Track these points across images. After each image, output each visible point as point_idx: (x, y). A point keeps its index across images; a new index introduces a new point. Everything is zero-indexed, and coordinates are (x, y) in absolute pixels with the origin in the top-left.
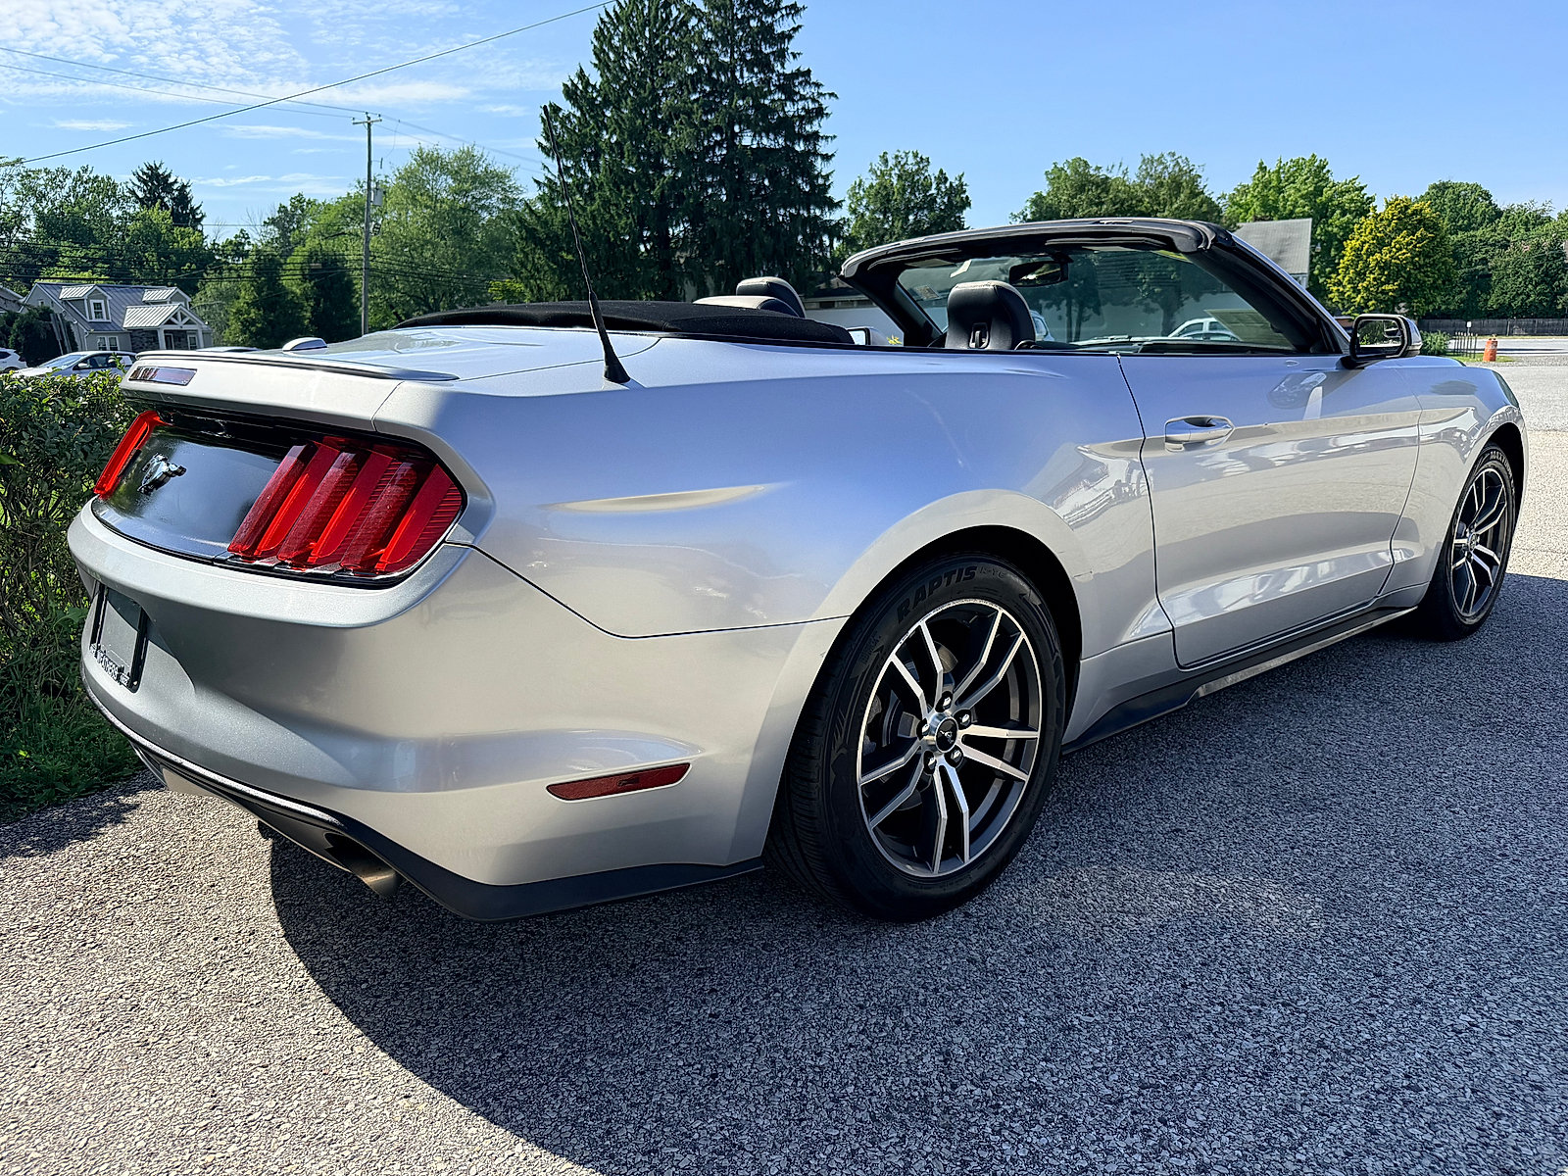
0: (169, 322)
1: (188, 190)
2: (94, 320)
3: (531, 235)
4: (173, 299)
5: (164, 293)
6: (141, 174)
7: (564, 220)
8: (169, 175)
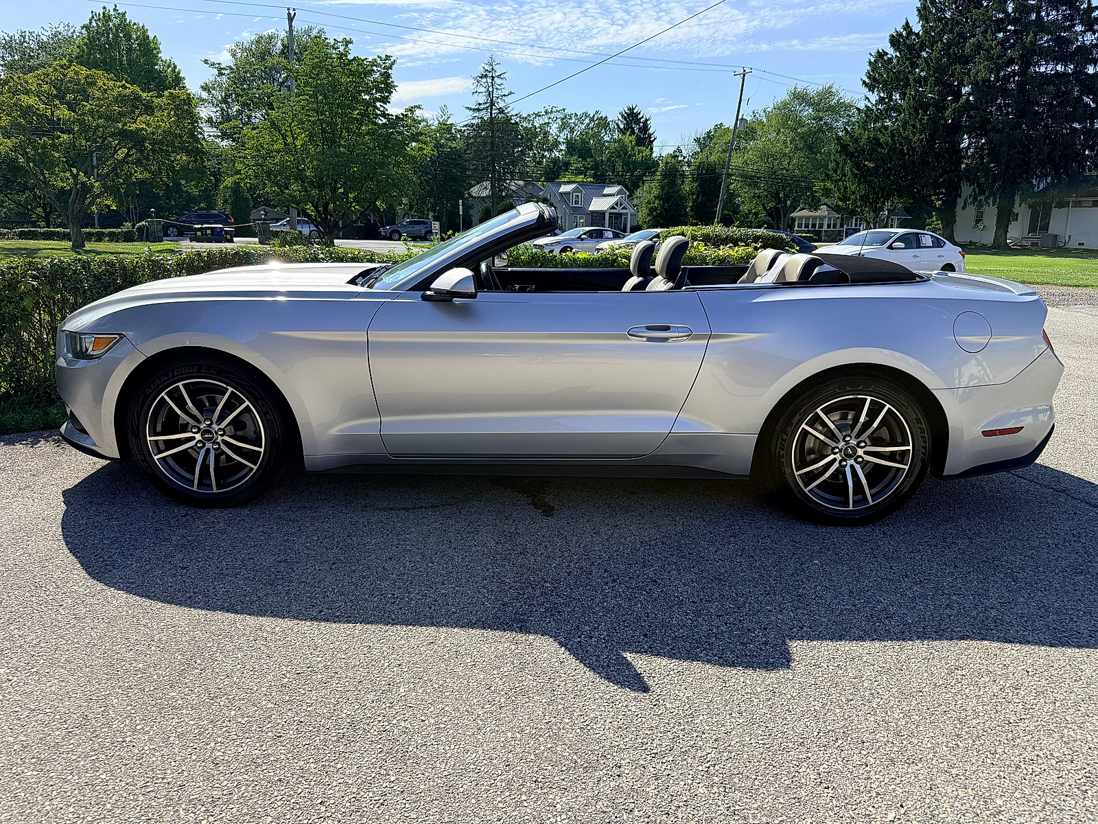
0: (613, 208)
1: (649, 122)
2: (574, 205)
3: (844, 149)
4: (619, 193)
5: (613, 189)
6: (624, 113)
7: (869, 138)
8: (639, 113)
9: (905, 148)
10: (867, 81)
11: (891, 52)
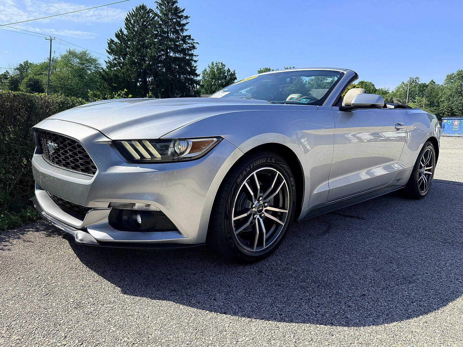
3: (103, 77)
7: (114, 74)
9: (129, 79)
10: (109, 50)
11: (116, 40)
